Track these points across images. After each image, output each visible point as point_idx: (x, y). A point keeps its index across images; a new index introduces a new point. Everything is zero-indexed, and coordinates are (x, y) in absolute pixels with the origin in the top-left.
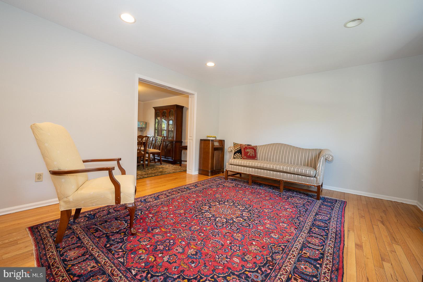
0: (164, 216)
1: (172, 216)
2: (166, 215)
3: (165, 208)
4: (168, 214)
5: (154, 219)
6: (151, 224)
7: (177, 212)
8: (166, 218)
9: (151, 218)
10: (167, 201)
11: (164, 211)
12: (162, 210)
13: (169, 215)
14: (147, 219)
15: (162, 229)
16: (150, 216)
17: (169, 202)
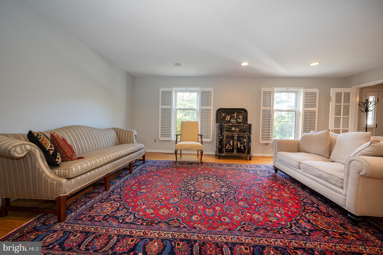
0: (263, 207)
1: (255, 203)
2: (260, 207)
3: (257, 217)
4: (258, 208)
5: (275, 210)
6: (280, 206)
7: (246, 205)
8: (262, 204)
9: (279, 212)
10: (245, 231)
11: (259, 214)
12: (262, 216)
13: (257, 206)
14: (283, 213)
15: (270, 197)
16: (279, 215)
17: (243, 227)
